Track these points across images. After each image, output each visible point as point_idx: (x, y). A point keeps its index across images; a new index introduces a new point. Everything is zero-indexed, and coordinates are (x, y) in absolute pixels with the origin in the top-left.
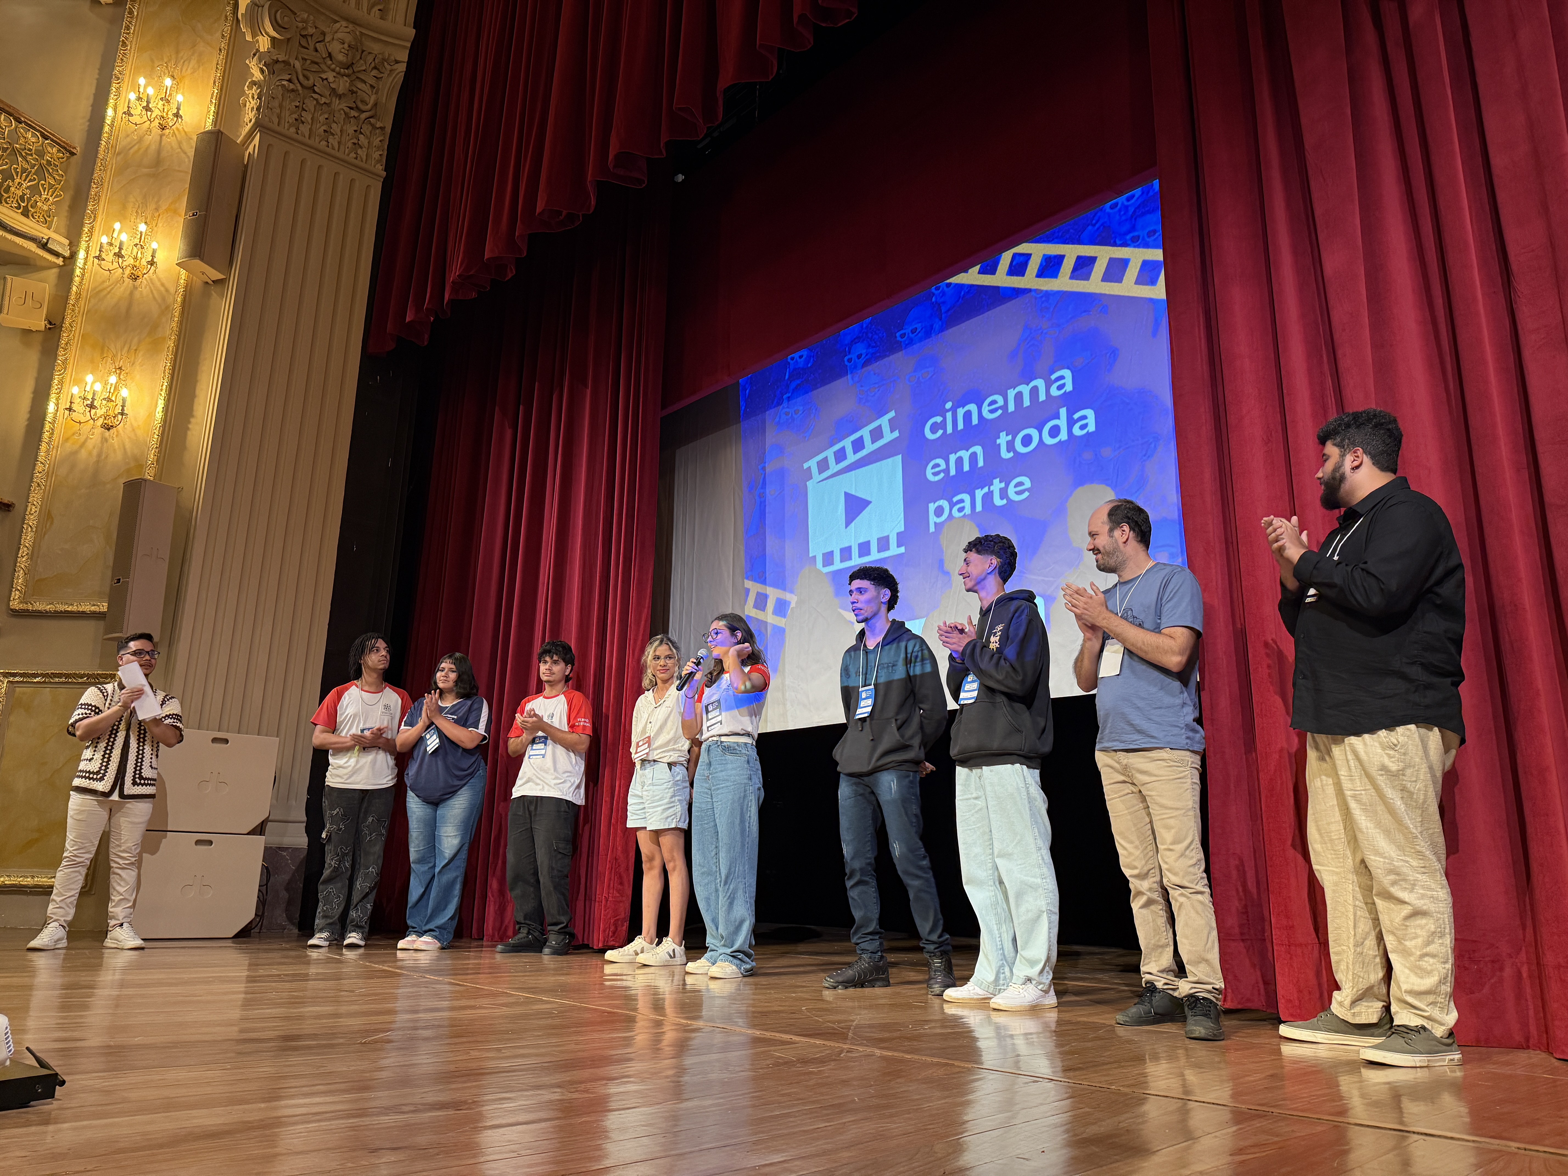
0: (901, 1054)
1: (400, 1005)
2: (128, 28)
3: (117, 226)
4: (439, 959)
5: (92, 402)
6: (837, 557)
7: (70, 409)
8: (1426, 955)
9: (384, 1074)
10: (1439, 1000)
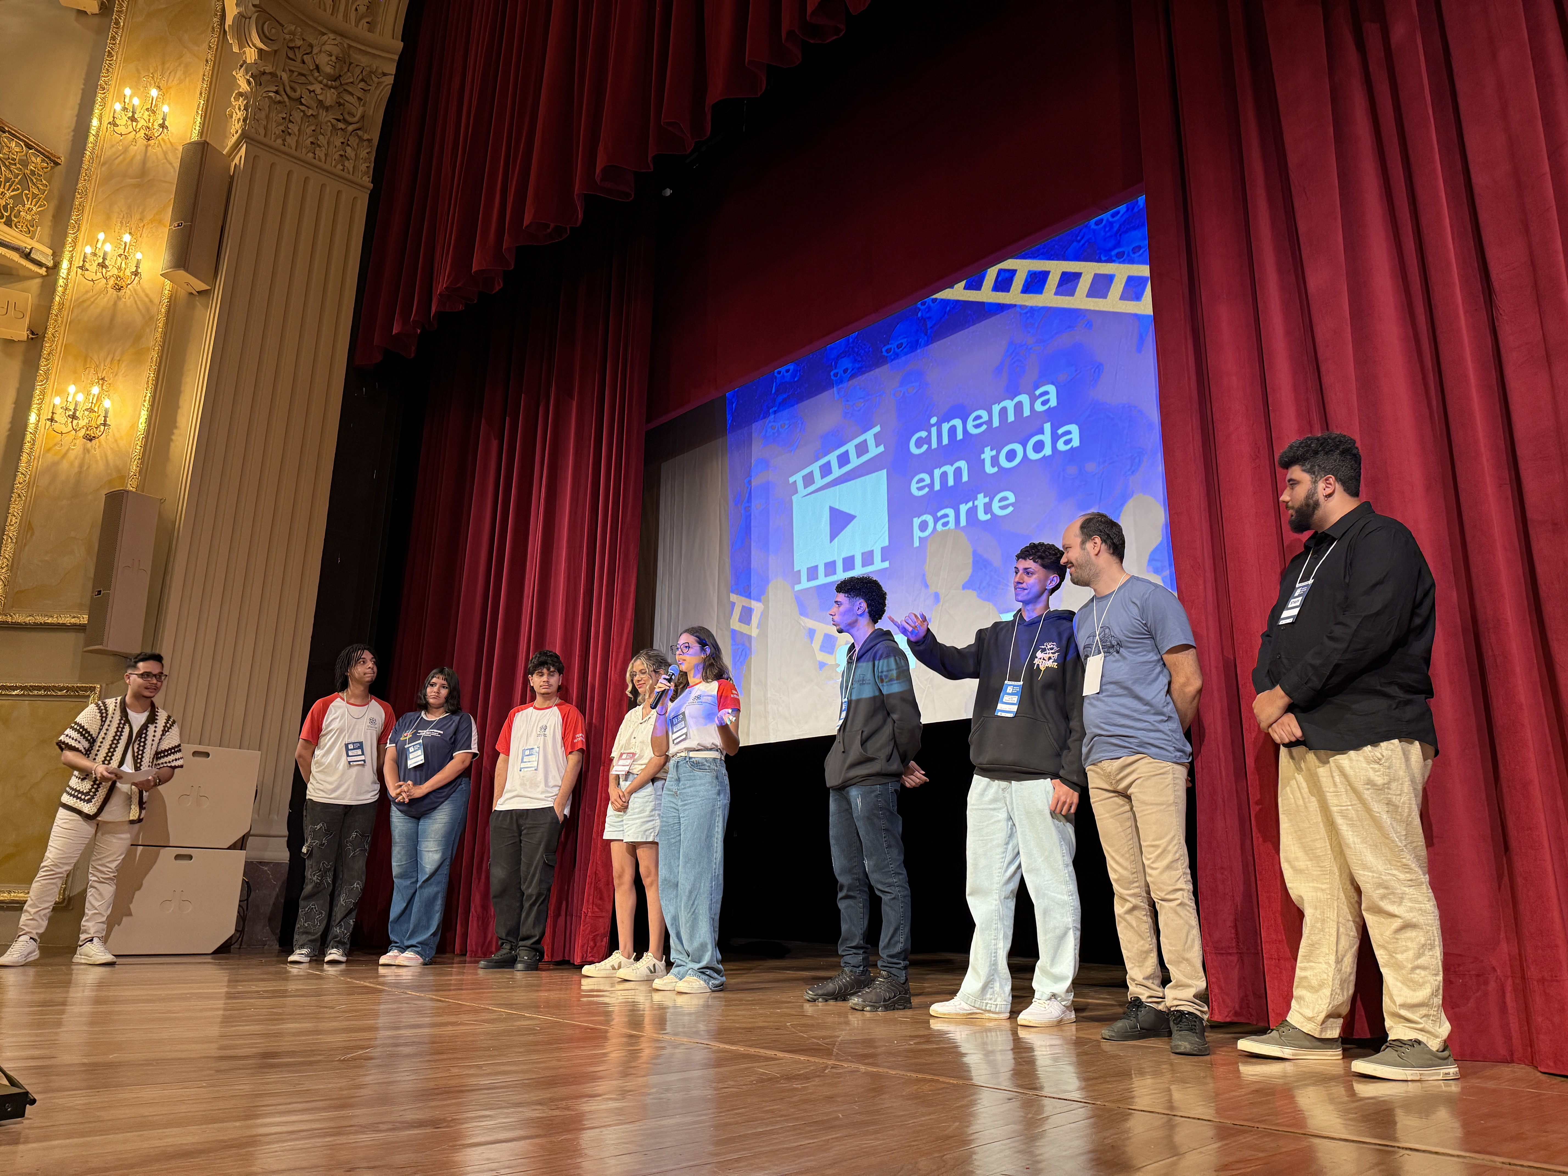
0: (886, 1070)
1: (381, 1021)
2: (114, 38)
3: (101, 236)
4: (421, 975)
5: (75, 413)
6: (821, 571)
7: (52, 420)
8: (1418, 967)
9: (363, 1092)
10: (1432, 1012)
